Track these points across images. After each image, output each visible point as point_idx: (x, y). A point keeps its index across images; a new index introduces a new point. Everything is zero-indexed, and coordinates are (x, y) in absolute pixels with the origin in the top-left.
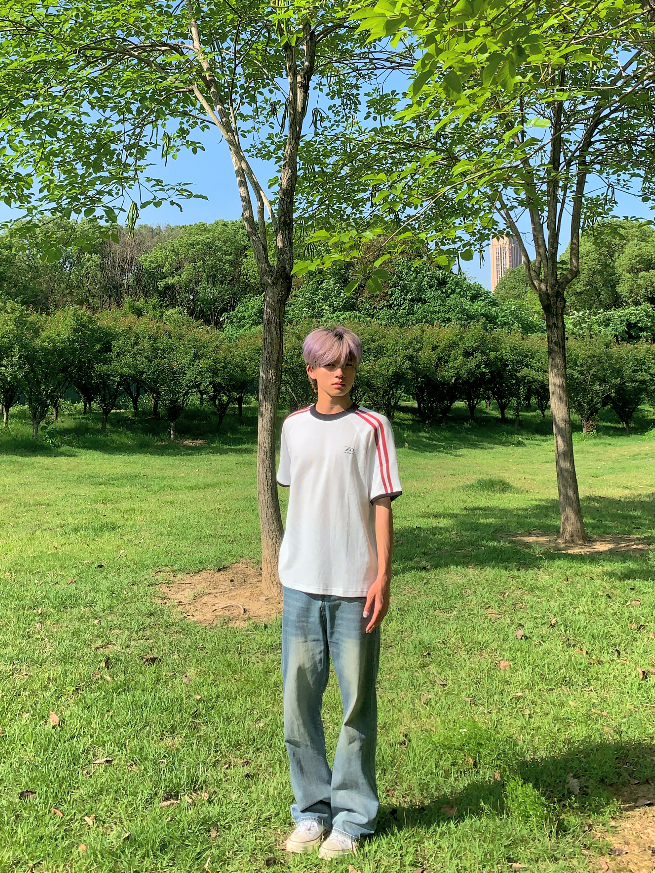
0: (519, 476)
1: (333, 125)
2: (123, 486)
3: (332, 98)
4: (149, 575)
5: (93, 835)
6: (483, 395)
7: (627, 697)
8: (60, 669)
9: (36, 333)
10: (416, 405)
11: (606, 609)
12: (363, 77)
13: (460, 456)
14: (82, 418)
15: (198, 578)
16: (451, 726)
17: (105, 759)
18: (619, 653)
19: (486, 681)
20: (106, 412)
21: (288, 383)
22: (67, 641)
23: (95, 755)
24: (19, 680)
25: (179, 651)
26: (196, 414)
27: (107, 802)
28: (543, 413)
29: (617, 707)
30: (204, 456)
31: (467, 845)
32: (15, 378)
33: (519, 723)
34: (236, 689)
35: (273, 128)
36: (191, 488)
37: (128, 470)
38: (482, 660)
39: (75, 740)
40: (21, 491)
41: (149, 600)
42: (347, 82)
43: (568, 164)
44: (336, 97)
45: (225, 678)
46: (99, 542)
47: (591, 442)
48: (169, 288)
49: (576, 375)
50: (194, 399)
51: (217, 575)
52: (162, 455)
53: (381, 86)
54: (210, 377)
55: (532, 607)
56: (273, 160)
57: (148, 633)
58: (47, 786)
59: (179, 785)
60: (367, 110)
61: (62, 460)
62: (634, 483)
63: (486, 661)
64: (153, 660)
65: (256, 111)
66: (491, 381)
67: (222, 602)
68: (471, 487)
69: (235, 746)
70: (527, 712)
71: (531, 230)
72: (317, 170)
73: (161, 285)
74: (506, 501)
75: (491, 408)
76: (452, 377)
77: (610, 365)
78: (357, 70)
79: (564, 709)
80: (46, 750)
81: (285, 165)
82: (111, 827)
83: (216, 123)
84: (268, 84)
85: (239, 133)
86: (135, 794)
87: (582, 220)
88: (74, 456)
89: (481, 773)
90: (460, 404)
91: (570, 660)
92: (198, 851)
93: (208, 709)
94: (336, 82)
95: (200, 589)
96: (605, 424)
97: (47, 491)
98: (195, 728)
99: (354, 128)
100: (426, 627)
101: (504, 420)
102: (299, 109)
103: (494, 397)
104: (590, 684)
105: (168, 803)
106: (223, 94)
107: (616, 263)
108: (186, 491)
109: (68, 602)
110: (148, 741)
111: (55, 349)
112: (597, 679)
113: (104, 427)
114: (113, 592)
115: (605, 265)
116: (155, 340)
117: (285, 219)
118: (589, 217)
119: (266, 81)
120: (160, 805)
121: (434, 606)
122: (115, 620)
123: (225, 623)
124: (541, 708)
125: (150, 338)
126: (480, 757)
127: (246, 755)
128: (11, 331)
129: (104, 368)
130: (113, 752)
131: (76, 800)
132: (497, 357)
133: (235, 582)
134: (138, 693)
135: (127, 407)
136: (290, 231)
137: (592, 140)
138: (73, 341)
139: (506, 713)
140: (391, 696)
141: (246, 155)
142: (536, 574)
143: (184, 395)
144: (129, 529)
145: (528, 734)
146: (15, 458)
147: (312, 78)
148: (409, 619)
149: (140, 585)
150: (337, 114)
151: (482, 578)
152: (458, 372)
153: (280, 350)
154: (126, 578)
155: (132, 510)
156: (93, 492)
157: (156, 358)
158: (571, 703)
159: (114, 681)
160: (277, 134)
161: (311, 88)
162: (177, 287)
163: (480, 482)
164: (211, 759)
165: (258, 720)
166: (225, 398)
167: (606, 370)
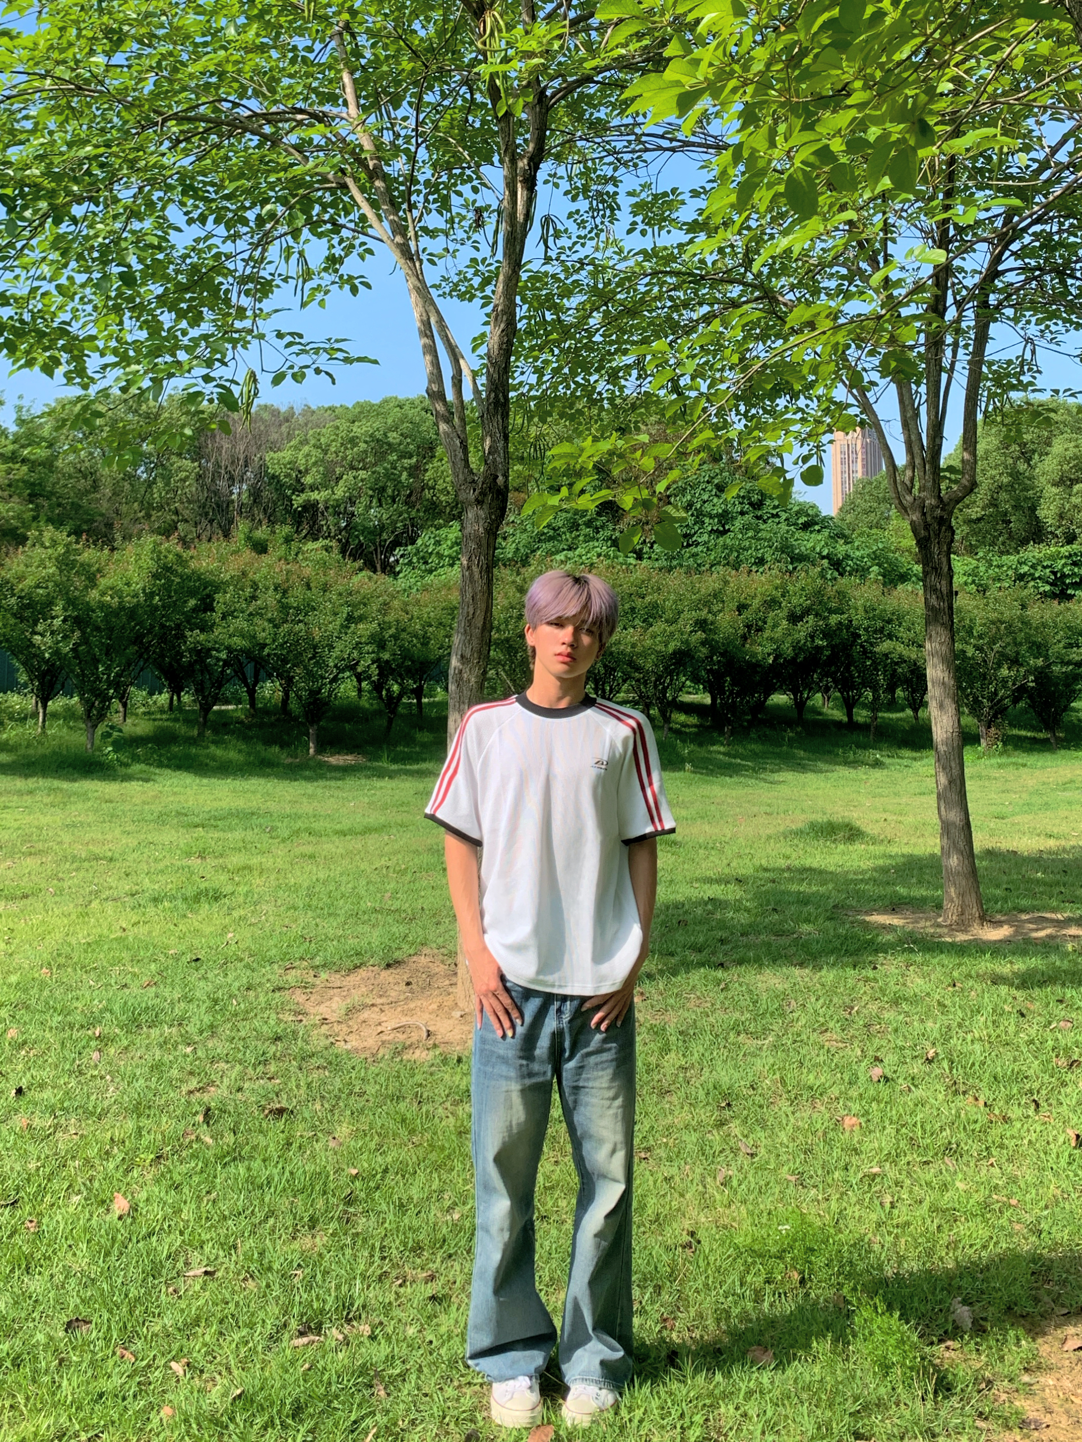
0: (875, 816)
1: (575, 243)
2: (231, 829)
3: (574, 199)
4: (273, 974)
5: (183, 1392)
6: (818, 684)
7: (1050, 1176)
8: (130, 1125)
9: (92, 580)
10: (708, 701)
11: (1016, 1033)
12: (625, 164)
13: (779, 782)
14: (166, 720)
15: (354, 979)
16: (764, 1220)
17: (204, 1269)
18: (1037, 1105)
19: (820, 1148)
20: (206, 709)
21: (499, 663)
22: (141, 1081)
23: (187, 1264)
24: (64, 1142)
25: (323, 1097)
26: (350, 713)
27: (207, 1338)
28: (916, 715)
29: (1034, 1191)
30: (363, 782)
31: (790, 1411)
32: (57, 653)
33: (874, 1217)
34: (415, 1159)
35: (477, 249)
36: (343, 833)
37: (240, 803)
38: (815, 1116)
39: (154, 1239)
40: (66, 837)
41: (273, 1016)
42: (599, 172)
43: (961, 308)
44: (581, 197)
45: (397, 1141)
46: (194, 920)
47: (993, 761)
48: (310, 508)
49: (970, 651)
50: (347, 689)
51: (385, 974)
52: (295, 780)
53: (654, 180)
54: (373, 652)
55: (896, 1030)
56: (478, 302)
57: (272, 1068)
58: (110, 1311)
59: (322, 1311)
60: (631, 219)
61: (134, 787)
62: (1064, 828)
63: (820, 1117)
64: (281, 1111)
65: (451, 221)
66: (833, 659)
67: (391, 1021)
68: (799, 833)
69: (413, 1250)
70: (888, 1199)
71: (899, 417)
72: (549, 316)
73: (298, 501)
74: (854, 857)
75: (831, 705)
76: (769, 655)
77: (1027, 638)
78: (615, 153)
79: (948, 1194)
80: (107, 1254)
81: (496, 310)
82: (213, 1379)
83: (386, 239)
84: (470, 179)
85: (423, 257)
86: (251, 1326)
87: (984, 400)
88: (153, 780)
89: (812, 1294)
90: (780, 699)
91: (958, 1116)
92: (353, 1418)
93: (370, 1192)
94: (581, 173)
95: (356, 997)
96: (1015, 732)
97: (109, 837)
98: (347, 1220)
100: (725, 1061)
101: (852, 726)
102: (520, 217)
103: (836, 687)
104: (990, 1155)
105: (305, 1340)
106: (396, 194)
107: (1037, 471)
108: (335, 838)
109: (143, 1017)
110: (273, 1242)
111: (121, 608)
112: (1002, 1146)
113: (201, 734)
114: (216, 1001)
115: (1015, 475)
116: (285, 592)
117: (496, 396)
118: (996, 395)
119: (468, 172)
120: (292, 1343)
121: (737, 1028)
122: (219, 1046)
123: (397, 1053)
124: (910, 1192)
125: (276, 589)
126: (811, 1271)
127: (431, 1265)
128: (49, 578)
129: (202, 637)
130: (216, 1259)
131: (157, 1335)
132: (840, 623)
133: (414, 986)
134: (256, 1164)
135: (239, 702)
136: (506, 417)
137: (1000, 268)
138: (152, 595)
139: (854, 1200)
140: (667, 1171)
141: (434, 292)
142: (903, 975)
143: (331, 683)
144: (241, 899)
145: (890, 1233)
146: (56, 783)
147: (542, 166)
148: (697, 1049)
149: (260, 990)
150: (581, 224)
151: (815, 981)
152: (778, 647)
153: (488, 610)
154: (237, 978)
155: (249, 868)
156: (183, 838)
157: (286, 621)
158: (958, 1184)
159: (217, 1144)
160: (484, 259)
161: (540, 182)
162: (321, 506)
163: (813, 826)
164: (374, 1270)
165: (450, 1209)
166: (396, 688)
167: (1021, 644)
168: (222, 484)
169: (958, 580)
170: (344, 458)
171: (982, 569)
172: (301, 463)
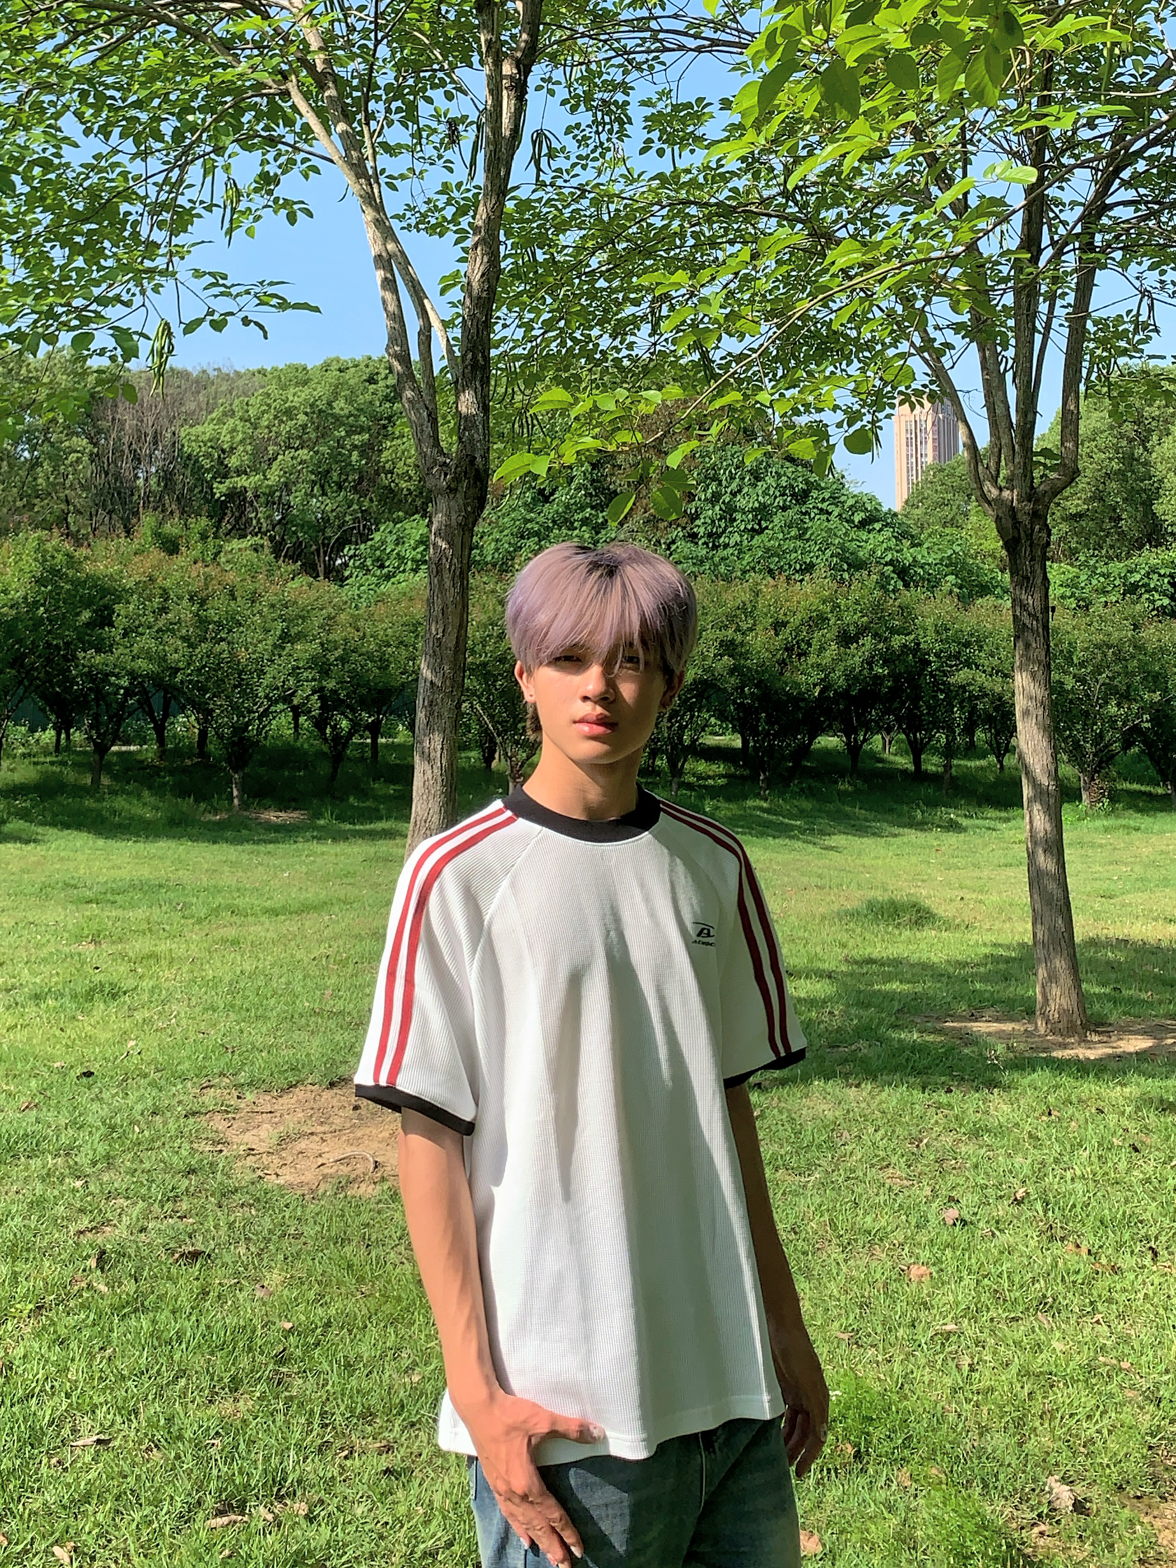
0: (949, 894)
1: (574, 165)
2: (133, 906)
3: (574, 109)
4: (185, 1093)
6: (877, 722)
10: (738, 743)
11: (1128, 1171)
12: (638, 67)
13: (832, 848)
14: (52, 763)
15: (287, 1101)
17: (95, 1438)
18: (1155, 1254)
19: (881, 1303)
20: (102, 749)
21: (474, 694)
22: (18, 1220)
23: (74, 1431)
25: (248, 1239)
26: (286, 756)
27: (100, 1517)
28: (1001, 762)
29: (1151, 1353)
30: (300, 845)
33: (948, 1381)
34: (365, 1311)
35: (451, 170)
36: (274, 912)
37: (144, 872)
38: (873, 1264)
39: (34, 1401)
41: (186, 1145)
42: (605, 77)
43: (1059, 250)
44: (582, 108)
45: (343, 1290)
46: (86, 1024)
47: (1098, 823)
48: (236, 495)
49: (1070, 683)
50: (281, 724)
51: (327, 1094)
52: (215, 842)
53: (674, 86)
54: (314, 680)
55: (976, 1167)
56: (451, 237)
57: (184, 1206)
59: (247, 1486)
60: (645, 135)
61: (10, 849)
63: (881, 1265)
64: (195, 1255)
65: (418, 135)
66: (896, 691)
67: (334, 1150)
68: (854, 915)
69: (362, 1416)
70: (966, 1361)
71: (980, 386)
72: (540, 256)
73: (220, 489)
74: (923, 946)
75: (893, 749)
76: (815, 685)
77: (1142, 666)
78: (626, 53)
79: (1043, 1356)
81: (475, 246)
83: (335, 158)
84: (443, 84)
85: (383, 180)
86: (157, 1503)
87: (1086, 364)
88: (35, 841)
89: (871, 1471)
90: (830, 741)
91: (1055, 1265)
93: (308, 1349)
94: (583, 78)
95: (291, 1123)
96: (1127, 786)
98: (280, 1382)
99: (617, 172)
101: (919, 776)
102: (506, 132)
103: (900, 727)
104: (1095, 1310)
105: (225, 1520)
106: (349, 101)
107: (1154, 455)
108: (263, 919)
109: (21, 1146)
110: (185, 1406)
112: (1110, 1301)
113: (96, 781)
114: (113, 1128)
115: (1130, 460)
116: (203, 602)
117: (474, 357)
118: (1101, 358)
119: (440, 74)
120: (208, 1524)
121: (774, 1163)
122: (117, 1180)
123: (340, 1188)
124: (994, 1353)
125: (191, 599)
126: (868, 1443)
127: (386, 1434)
129: (99, 659)
130: (112, 1425)
131: (36, 1513)
132: (905, 646)
133: (362, 1111)
134: (163, 1316)
135: (143, 741)
136: (485, 381)
137: (1107, 202)
138: (36, 604)
139: (923, 1361)
141: (396, 225)
142: (985, 1101)
143: (260, 718)
144: (145, 997)
145: (968, 1401)
147: (533, 68)
149: (169, 1114)
150: (582, 141)
151: (873, 1106)
152: (827, 676)
153: (463, 626)
154: (141, 1098)
155: (153, 956)
156: (72, 918)
157: (204, 640)
158: (1055, 1344)
159: (114, 1294)
160: (459, 185)
161: (531, 89)
162: (249, 494)
163: (871, 905)
164: (314, 1439)
165: (409, 1370)
166: (344, 724)
167: (1133, 674)
168: (126, 466)
169: (1055, 591)
170: (278, 434)
171: (1083, 577)
172: (225, 440)
